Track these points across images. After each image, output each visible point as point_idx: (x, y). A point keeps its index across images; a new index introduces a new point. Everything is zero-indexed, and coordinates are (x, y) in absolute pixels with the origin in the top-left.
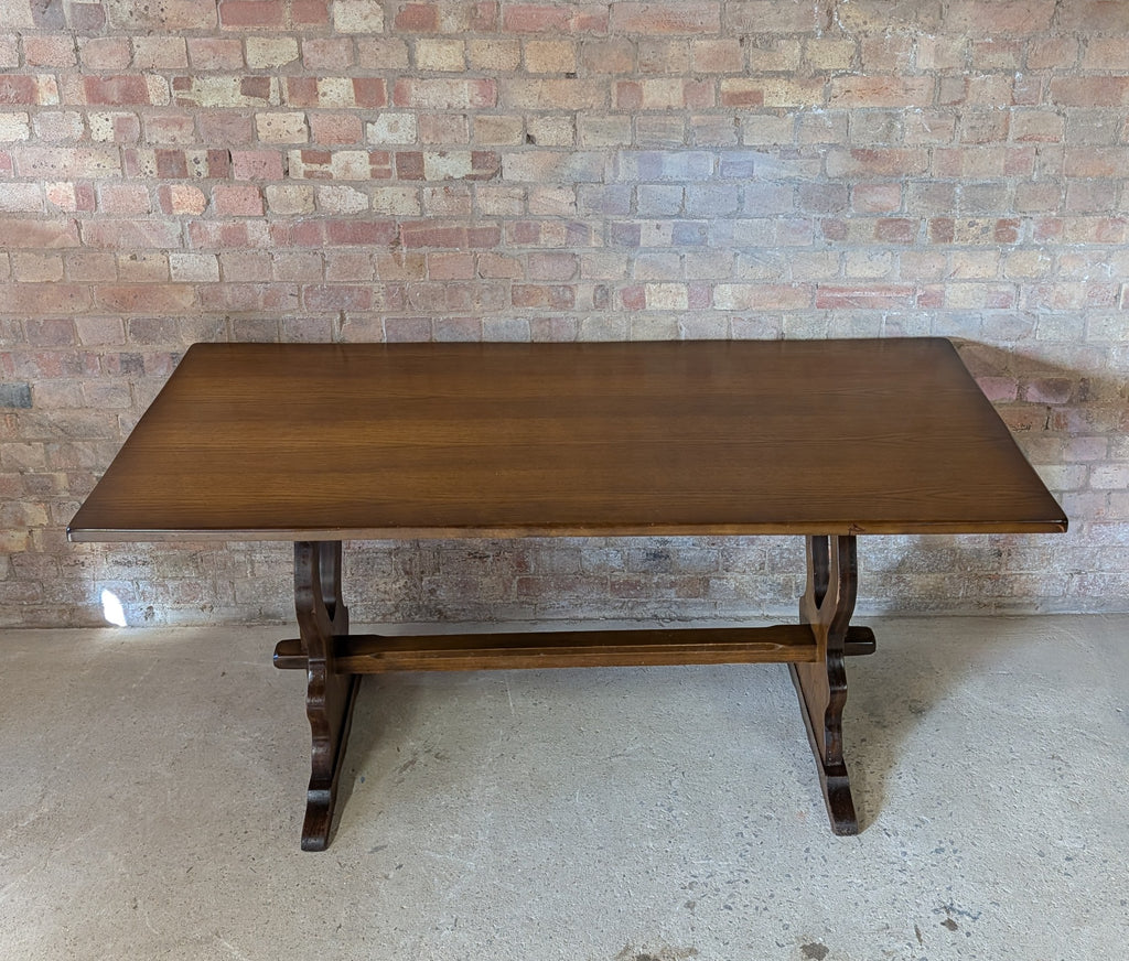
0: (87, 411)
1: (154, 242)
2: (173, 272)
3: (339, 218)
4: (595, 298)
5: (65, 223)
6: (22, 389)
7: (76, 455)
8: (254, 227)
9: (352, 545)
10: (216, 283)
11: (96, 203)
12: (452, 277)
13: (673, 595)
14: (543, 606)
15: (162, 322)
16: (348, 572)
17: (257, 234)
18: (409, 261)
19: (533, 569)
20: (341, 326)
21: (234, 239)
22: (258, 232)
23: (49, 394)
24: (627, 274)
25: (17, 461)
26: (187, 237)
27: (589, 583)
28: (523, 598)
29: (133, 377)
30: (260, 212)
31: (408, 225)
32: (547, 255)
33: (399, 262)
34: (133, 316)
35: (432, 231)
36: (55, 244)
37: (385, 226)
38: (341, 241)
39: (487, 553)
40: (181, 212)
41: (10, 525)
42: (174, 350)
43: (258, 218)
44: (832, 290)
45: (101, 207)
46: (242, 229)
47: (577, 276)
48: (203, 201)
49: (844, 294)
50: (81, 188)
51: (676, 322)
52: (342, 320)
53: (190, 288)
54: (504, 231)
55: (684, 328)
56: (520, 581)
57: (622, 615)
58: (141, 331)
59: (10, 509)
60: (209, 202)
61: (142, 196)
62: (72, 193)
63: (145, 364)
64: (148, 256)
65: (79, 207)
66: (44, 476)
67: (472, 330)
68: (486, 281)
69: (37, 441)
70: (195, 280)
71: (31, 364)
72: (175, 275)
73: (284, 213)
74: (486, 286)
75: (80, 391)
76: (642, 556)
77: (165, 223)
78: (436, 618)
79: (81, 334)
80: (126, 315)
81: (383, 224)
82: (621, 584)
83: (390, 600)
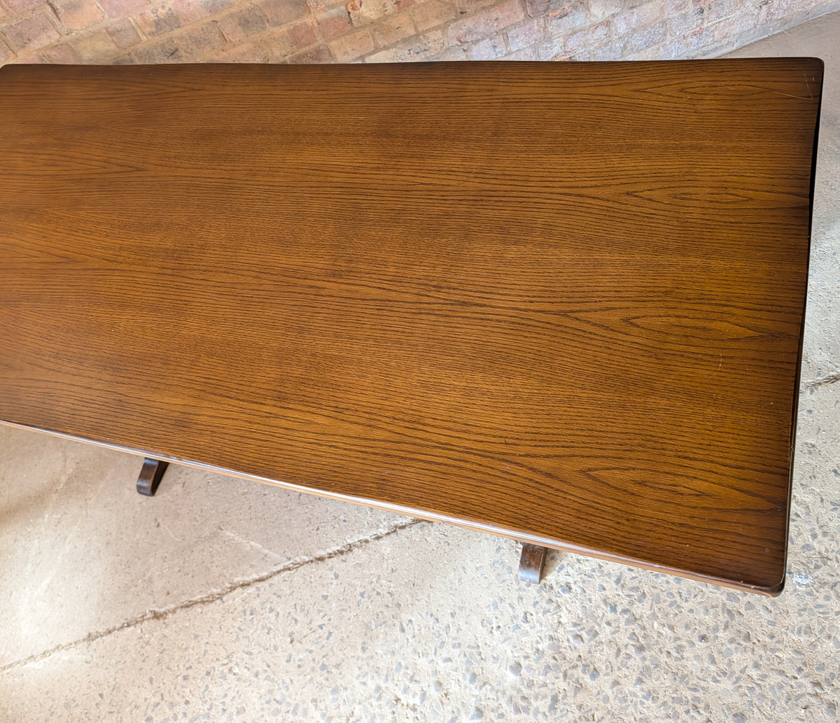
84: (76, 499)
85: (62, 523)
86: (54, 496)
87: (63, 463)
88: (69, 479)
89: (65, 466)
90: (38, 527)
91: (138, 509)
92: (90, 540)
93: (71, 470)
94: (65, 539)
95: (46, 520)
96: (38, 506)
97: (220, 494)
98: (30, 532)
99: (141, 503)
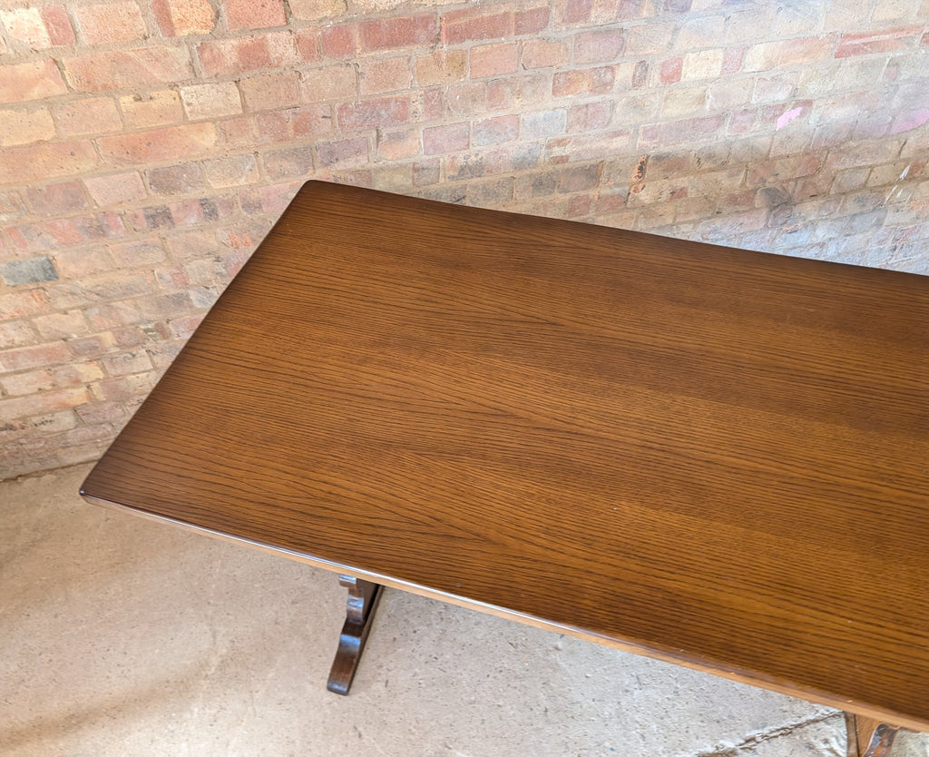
0: (120, 272)
1: (157, 75)
2: (187, 109)
3: (373, 17)
4: (634, 75)
5: (41, 65)
6: (43, 263)
7: (118, 314)
8: (276, 40)
10: (239, 116)
11: (76, 33)
12: (493, 72)
15: (183, 168)
17: (280, 50)
18: (451, 59)
20: (378, 142)
21: (254, 58)
22: (281, 46)
23: (74, 262)
24: (671, 44)
25: (56, 331)
26: (198, 64)
29: (163, 230)
30: (281, 21)
31: (451, 16)
32: (595, 33)
33: (438, 62)
34: (150, 165)
35: (477, 21)
36: (36, 93)
37: (426, 21)
38: (377, 45)
40: (185, 32)
41: (66, 385)
42: (203, 196)
43: (278, 29)
44: (854, 37)
45: (83, 38)
46: (261, 46)
47: (621, 54)
48: (210, 15)
49: (863, 40)
50: (50, 14)
51: (705, 91)
52: (379, 137)
53: (210, 126)
54: (554, 11)
55: (711, 97)
58: (163, 181)
59: (62, 373)
60: (218, 15)
61: (133, 16)
62: (39, 23)
63: (174, 215)
64: (154, 94)
65: (54, 41)
66: (90, 338)
67: (510, 127)
68: (527, 73)
69: (73, 309)
70: (215, 116)
71: (45, 236)
72: (191, 112)
73: (310, 18)
74: (528, 79)
75: (109, 255)
77: (169, 49)
79: (94, 196)
80: (142, 167)
81: (423, 18)
84: (236, 689)
85: (220, 722)
86: (204, 684)
87: (212, 639)
88: (222, 662)
89: (215, 644)
90: (185, 724)
91: (328, 712)
92: (264, 749)
93: (224, 651)
94: (227, 745)
95: (195, 715)
96: (181, 696)
97: (439, 700)
98: (172, 732)
99: (330, 703)
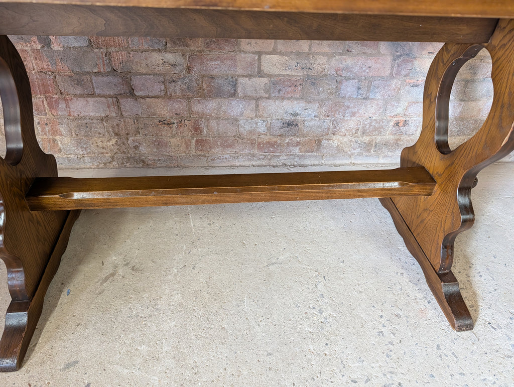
9: (72, 114)
13: (297, 151)
14: (212, 157)
16: (73, 133)
19: (205, 133)
27: (243, 143)
28: (199, 153)
39: (173, 121)
56: (197, 141)
57: (264, 163)
76: (279, 124)
78: (141, 166)
82: (264, 144)
83: (107, 153)
